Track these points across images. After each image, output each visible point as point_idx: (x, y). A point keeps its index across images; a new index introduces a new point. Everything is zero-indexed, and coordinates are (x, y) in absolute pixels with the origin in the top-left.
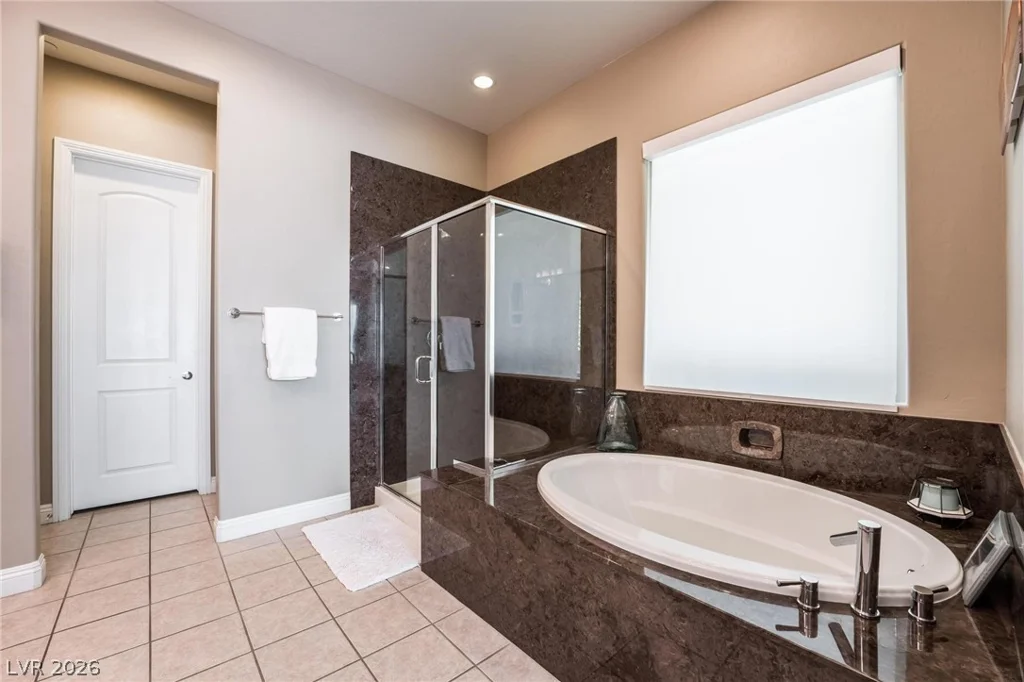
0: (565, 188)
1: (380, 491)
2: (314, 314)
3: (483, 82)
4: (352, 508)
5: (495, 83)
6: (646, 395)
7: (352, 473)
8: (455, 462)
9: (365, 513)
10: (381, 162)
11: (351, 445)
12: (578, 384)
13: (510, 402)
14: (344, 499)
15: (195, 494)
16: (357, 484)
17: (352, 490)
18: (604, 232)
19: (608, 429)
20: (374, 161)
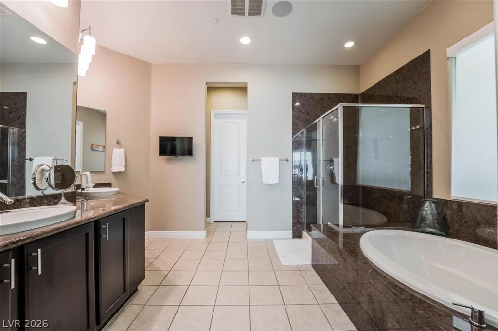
0: (400, 84)
1: (305, 233)
2: (277, 159)
3: (349, 45)
4: (293, 238)
5: (355, 43)
6: (453, 202)
7: (293, 223)
8: (329, 223)
9: (297, 240)
10: (305, 94)
11: (293, 212)
12: (408, 193)
13: (373, 201)
14: (290, 233)
15: (244, 223)
16: (295, 228)
17: (293, 230)
18: (423, 106)
19: (423, 219)
20: (301, 94)
